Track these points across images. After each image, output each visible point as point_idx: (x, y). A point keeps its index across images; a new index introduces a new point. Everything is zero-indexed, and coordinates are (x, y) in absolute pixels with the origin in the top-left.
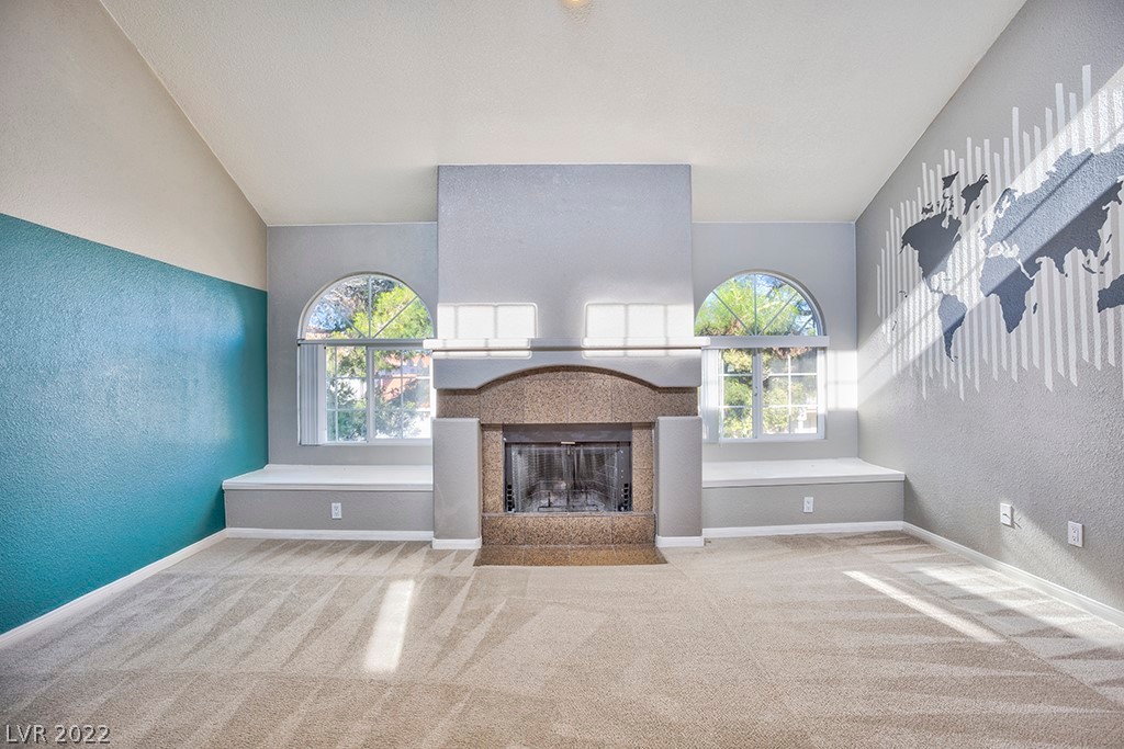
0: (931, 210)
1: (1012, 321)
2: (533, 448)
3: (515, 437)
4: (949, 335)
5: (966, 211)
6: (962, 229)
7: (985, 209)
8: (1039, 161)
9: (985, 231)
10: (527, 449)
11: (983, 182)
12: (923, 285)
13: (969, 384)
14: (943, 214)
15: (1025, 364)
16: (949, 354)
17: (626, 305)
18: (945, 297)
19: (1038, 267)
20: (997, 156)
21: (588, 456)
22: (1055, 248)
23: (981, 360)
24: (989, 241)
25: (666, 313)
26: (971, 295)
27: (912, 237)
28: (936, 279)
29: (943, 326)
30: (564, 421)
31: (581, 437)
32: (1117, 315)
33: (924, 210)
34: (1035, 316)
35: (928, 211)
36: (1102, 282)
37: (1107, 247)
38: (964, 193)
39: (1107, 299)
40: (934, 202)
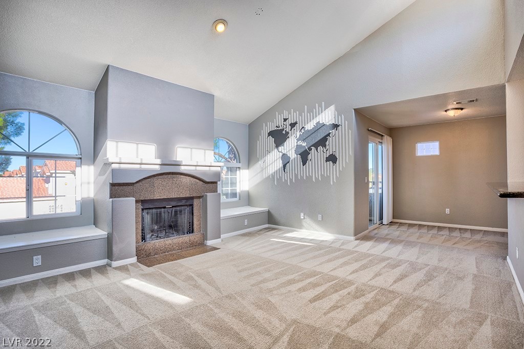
0: (279, 127)
1: (304, 164)
2: (154, 210)
3: (147, 206)
4: (284, 166)
5: (291, 130)
6: (290, 135)
7: (297, 131)
8: (312, 122)
9: (296, 137)
10: (151, 211)
11: (296, 123)
12: (276, 150)
13: (291, 180)
14: (283, 129)
15: (308, 175)
16: (285, 171)
17: (191, 149)
18: (284, 155)
19: (311, 149)
20: (300, 117)
21: (176, 212)
22: (316, 145)
23: (295, 173)
24: (298, 140)
25: (205, 153)
26: (292, 155)
27: (271, 134)
28: (280, 148)
29: (283, 163)
30: (171, 197)
31: (174, 204)
32: (330, 163)
33: (277, 127)
34: (310, 162)
35: (278, 127)
36: (326, 155)
37: (327, 147)
38: (290, 125)
39: (328, 160)
40: (280, 125)
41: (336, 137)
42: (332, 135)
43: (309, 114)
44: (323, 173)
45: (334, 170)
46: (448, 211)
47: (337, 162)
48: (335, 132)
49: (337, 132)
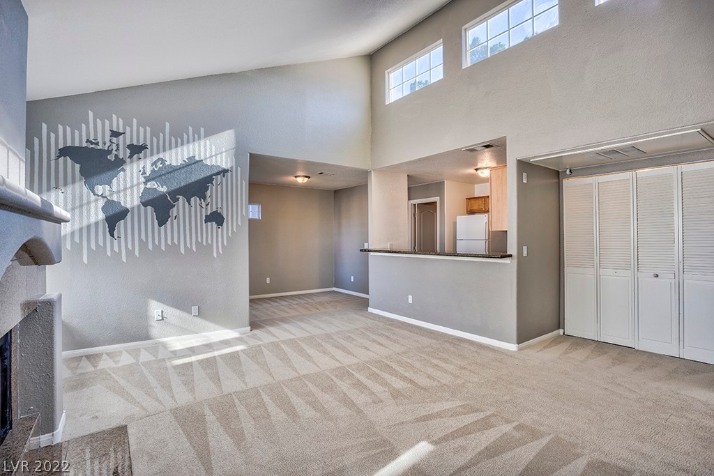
1: (162, 222)
4: (112, 224)
5: (131, 157)
6: (126, 166)
7: (145, 163)
9: (144, 173)
11: (144, 147)
12: (85, 188)
13: (130, 252)
14: (110, 152)
15: (169, 243)
16: (112, 235)
18: (109, 201)
19: (178, 199)
20: (155, 139)
23: (140, 240)
24: (148, 179)
26: (133, 205)
27: (68, 152)
28: (99, 188)
32: (212, 226)
33: (88, 141)
34: (175, 221)
35: (92, 143)
36: (206, 212)
37: (209, 200)
38: (129, 147)
39: (209, 219)
40: (100, 140)
41: (222, 187)
42: (217, 182)
43: (173, 139)
44: (199, 240)
45: (220, 235)
46: (268, 280)
47: (225, 224)
48: (222, 180)
49: (224, 179)
